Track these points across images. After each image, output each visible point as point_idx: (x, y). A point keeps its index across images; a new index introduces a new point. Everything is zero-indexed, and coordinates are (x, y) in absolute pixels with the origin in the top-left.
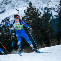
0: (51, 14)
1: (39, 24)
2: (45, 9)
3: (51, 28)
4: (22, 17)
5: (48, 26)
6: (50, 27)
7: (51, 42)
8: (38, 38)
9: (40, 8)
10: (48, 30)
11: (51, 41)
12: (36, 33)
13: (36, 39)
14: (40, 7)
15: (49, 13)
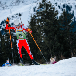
0: (72, 14)
1: (56, 27)
2: (64, 6)
3: (73, 34)
4: (32, 18)
5: (69, 30)
6: (71, 32)
7: (72, 54)
8: (53, 47)
9: (56, 5)
10: (69, 37)
11: (73, 52)
12: (51, 40)
13: (50, 50)
14: (57, 3)
15: (69, 12)
